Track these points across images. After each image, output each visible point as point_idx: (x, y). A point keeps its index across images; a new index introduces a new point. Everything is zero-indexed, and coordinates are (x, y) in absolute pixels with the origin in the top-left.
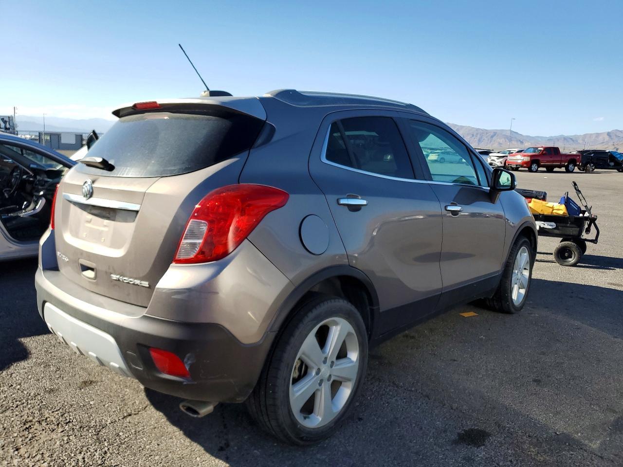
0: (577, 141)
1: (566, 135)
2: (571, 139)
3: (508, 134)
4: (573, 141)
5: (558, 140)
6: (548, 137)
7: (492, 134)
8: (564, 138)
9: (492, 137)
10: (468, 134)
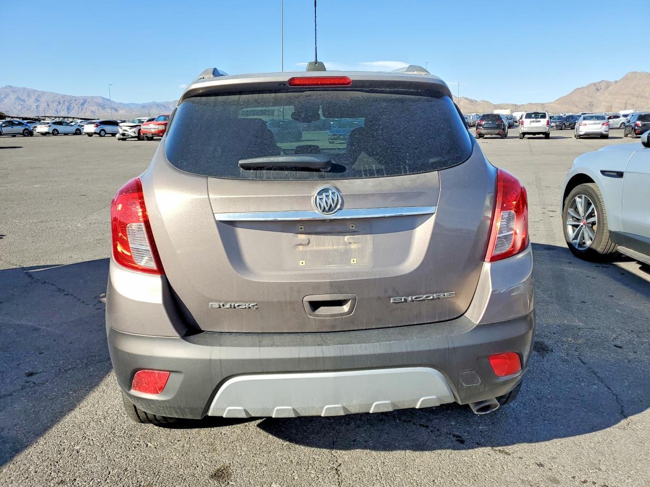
0: (169, 108)
1: (158, 102)
2: (164, 106)
3: (100, 101)
4: (165, 107)
5: (152, 107)
6: (141, 103)
7: (82, 101)
8: (157, 105)
9: (83, 104)
10: (53, 102)
